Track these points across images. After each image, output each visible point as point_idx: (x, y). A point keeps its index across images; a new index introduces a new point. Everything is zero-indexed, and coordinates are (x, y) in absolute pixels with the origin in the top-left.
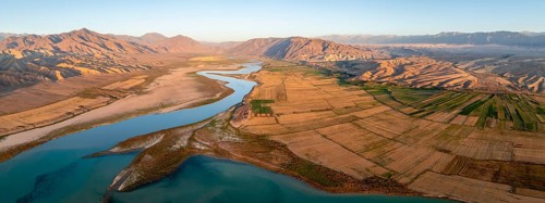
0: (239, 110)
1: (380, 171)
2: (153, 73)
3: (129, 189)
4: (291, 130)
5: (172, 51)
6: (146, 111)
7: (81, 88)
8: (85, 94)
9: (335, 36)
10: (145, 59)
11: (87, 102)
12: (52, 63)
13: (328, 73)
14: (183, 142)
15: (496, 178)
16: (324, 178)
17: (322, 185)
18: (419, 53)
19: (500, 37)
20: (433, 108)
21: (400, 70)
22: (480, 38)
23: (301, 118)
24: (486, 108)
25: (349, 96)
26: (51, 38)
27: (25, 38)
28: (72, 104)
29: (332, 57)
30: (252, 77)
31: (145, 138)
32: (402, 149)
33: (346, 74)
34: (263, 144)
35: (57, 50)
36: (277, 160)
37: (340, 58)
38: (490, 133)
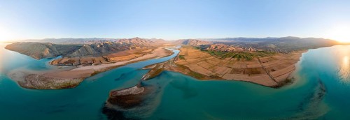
0: (176, 58)
1: (214, 74)
2: (154, 48)
3: (147, 80)
4: (190, 64)
5: (158, 42)
6: (152, 58)
7: (135, 52)
8: (137, 53)
10: (153, 45)
11: (137, 55)
12: (129, 45)
13: (198, 48)
14: (161, 67)
15: (244, 73)
16: (199, 76)
17: (199, 78)
18: (221, 43)
19: (240, 39)
20: (226, 56)
21: (216, 47)
22: (235, 39)
23: (191, 60)
24: (238, 56)
25: (204, 54)
26: (129, 39)
28: (133, 56)
29: (199, 44)
30: (179, 49)
31: (151, 65)
32: (219, 68)
33: (203, 48)
34: (183, 67)
35: (130, 42)
36: (187, 71)
38: (240, 62)
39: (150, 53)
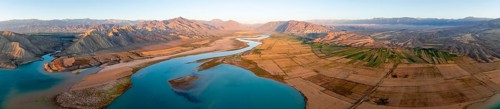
2: (214, 38)
4: (263, 59)
5: (226, 29)
7: (180, 44)
8: (183, 46)
9: (316, 21)
10: (212, 32)
11: (183, 48)
12: (166, 33)
13: (301, 39)
20: (335, 54)
21: (336, 37)
23: (271, 56)
25: (308, 48)
26: (164, 22)
27: (151, 22)
28: (178, 49)
29: (308, 31)
30: (261, 41)
34: (249, 62)
35: (167, 28)
37: (313, 32)
39: (206, 45)
